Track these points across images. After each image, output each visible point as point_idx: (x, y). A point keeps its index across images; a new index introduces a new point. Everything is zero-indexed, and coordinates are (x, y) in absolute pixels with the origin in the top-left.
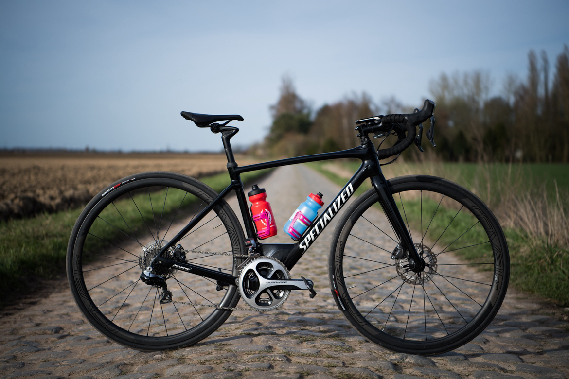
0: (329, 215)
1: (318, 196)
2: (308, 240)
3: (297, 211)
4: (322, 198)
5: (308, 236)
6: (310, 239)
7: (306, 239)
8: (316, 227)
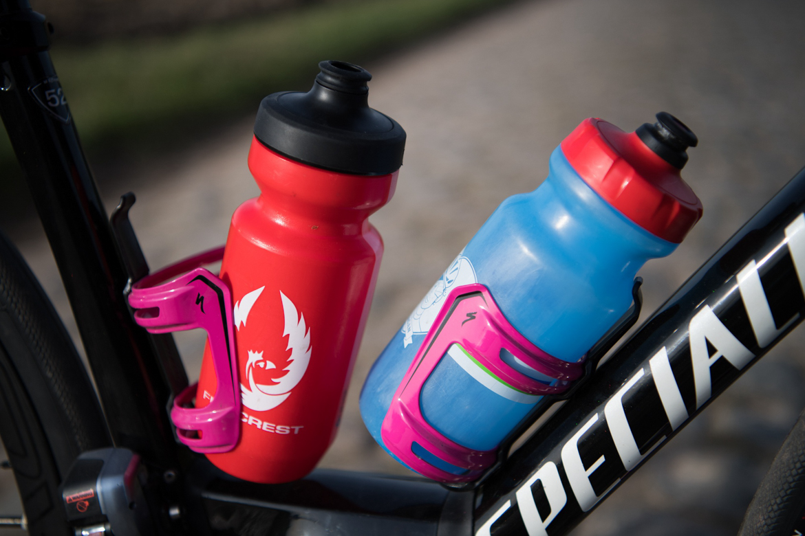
0: (734, 317)
1: (647, 147)
2: (542, 505)
3: (462, 273)
4: (681, 161)
5: (546, 473)
6: (557, 500)
7: (524, 495)
8: (614, 411)
